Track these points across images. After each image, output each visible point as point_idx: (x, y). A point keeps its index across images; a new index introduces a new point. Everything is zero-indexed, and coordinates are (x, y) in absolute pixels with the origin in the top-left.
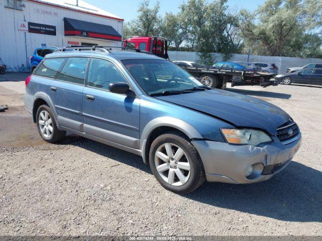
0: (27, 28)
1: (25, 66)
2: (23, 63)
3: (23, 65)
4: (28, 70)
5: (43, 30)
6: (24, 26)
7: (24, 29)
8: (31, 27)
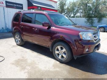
0: (5, 5)
1: (4, 28)
2: (3, 27)
3: (3, 28)
4: (6, 31)
5: (15, 6)
6: (3, 3)
7: (2, 5)
8: (7, 4)
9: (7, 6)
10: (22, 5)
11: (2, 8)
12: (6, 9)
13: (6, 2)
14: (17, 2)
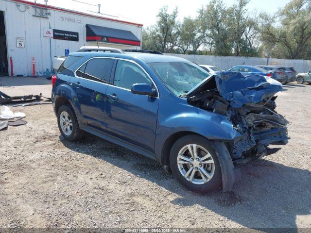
0: (52, 35)
1: (49, 70)
2: (48, 68)
3: (47, 70)
5: (67, 36)
6: (49, 33)
7: (49, 35)
8: (56, 34)
9: (55, 37)
10: (77, 34)
11: (48, 40)
12: (53, 41)
13: (55, 31)
14: (70, 30)
